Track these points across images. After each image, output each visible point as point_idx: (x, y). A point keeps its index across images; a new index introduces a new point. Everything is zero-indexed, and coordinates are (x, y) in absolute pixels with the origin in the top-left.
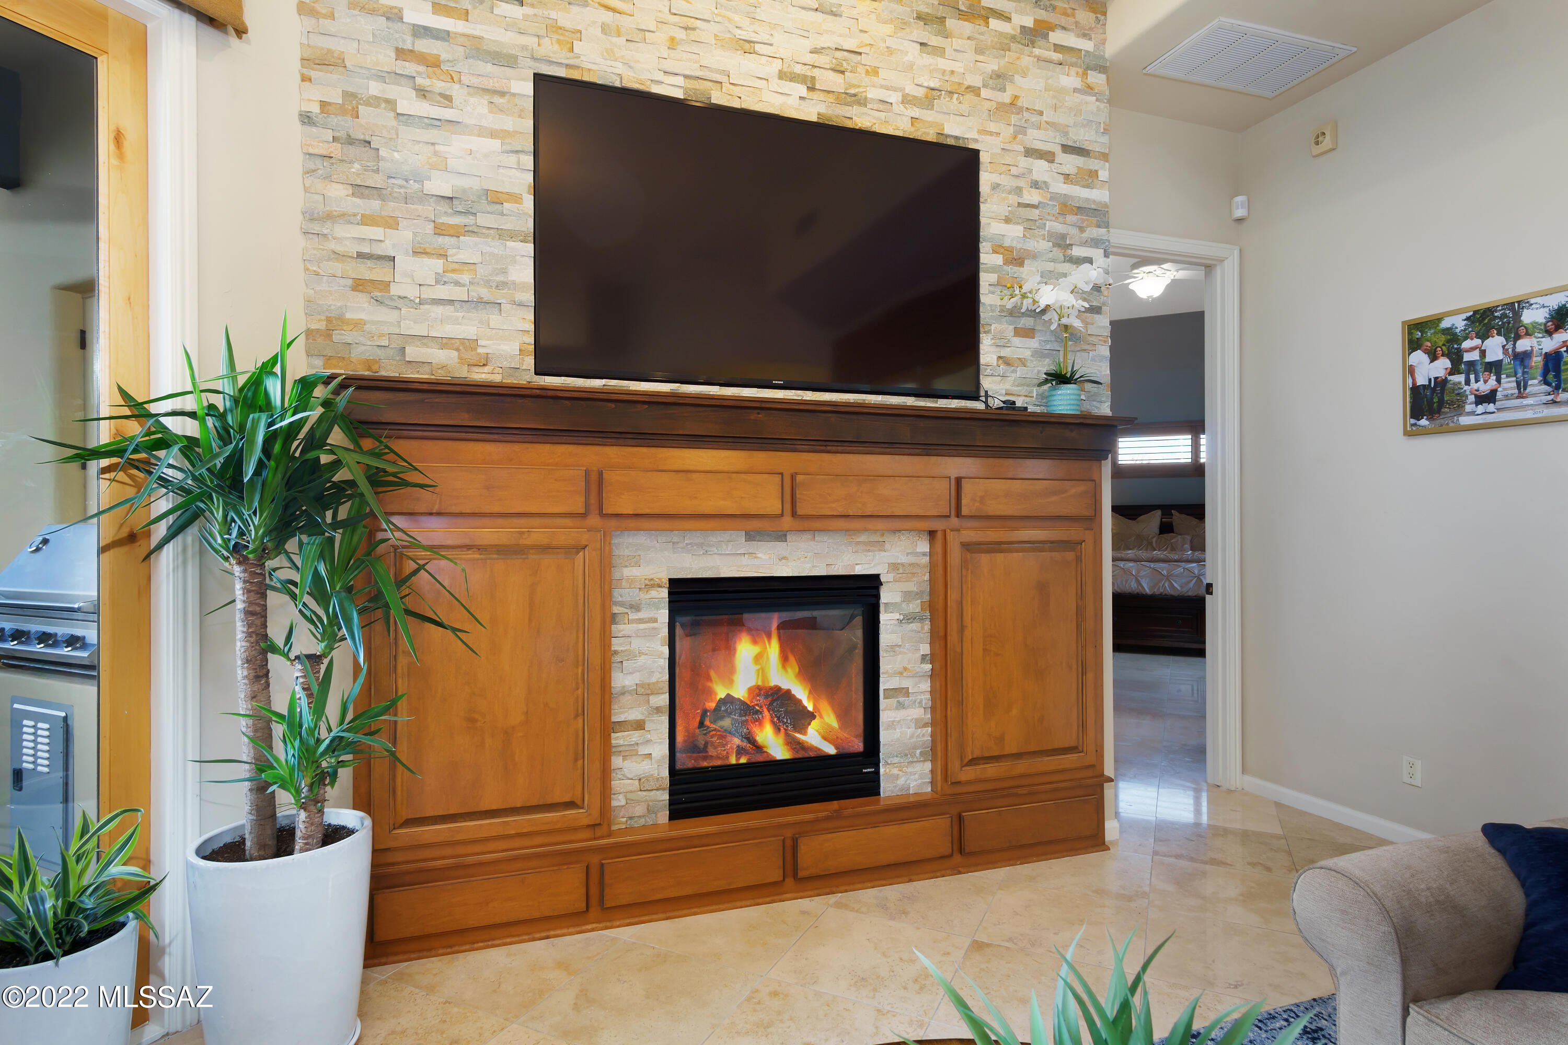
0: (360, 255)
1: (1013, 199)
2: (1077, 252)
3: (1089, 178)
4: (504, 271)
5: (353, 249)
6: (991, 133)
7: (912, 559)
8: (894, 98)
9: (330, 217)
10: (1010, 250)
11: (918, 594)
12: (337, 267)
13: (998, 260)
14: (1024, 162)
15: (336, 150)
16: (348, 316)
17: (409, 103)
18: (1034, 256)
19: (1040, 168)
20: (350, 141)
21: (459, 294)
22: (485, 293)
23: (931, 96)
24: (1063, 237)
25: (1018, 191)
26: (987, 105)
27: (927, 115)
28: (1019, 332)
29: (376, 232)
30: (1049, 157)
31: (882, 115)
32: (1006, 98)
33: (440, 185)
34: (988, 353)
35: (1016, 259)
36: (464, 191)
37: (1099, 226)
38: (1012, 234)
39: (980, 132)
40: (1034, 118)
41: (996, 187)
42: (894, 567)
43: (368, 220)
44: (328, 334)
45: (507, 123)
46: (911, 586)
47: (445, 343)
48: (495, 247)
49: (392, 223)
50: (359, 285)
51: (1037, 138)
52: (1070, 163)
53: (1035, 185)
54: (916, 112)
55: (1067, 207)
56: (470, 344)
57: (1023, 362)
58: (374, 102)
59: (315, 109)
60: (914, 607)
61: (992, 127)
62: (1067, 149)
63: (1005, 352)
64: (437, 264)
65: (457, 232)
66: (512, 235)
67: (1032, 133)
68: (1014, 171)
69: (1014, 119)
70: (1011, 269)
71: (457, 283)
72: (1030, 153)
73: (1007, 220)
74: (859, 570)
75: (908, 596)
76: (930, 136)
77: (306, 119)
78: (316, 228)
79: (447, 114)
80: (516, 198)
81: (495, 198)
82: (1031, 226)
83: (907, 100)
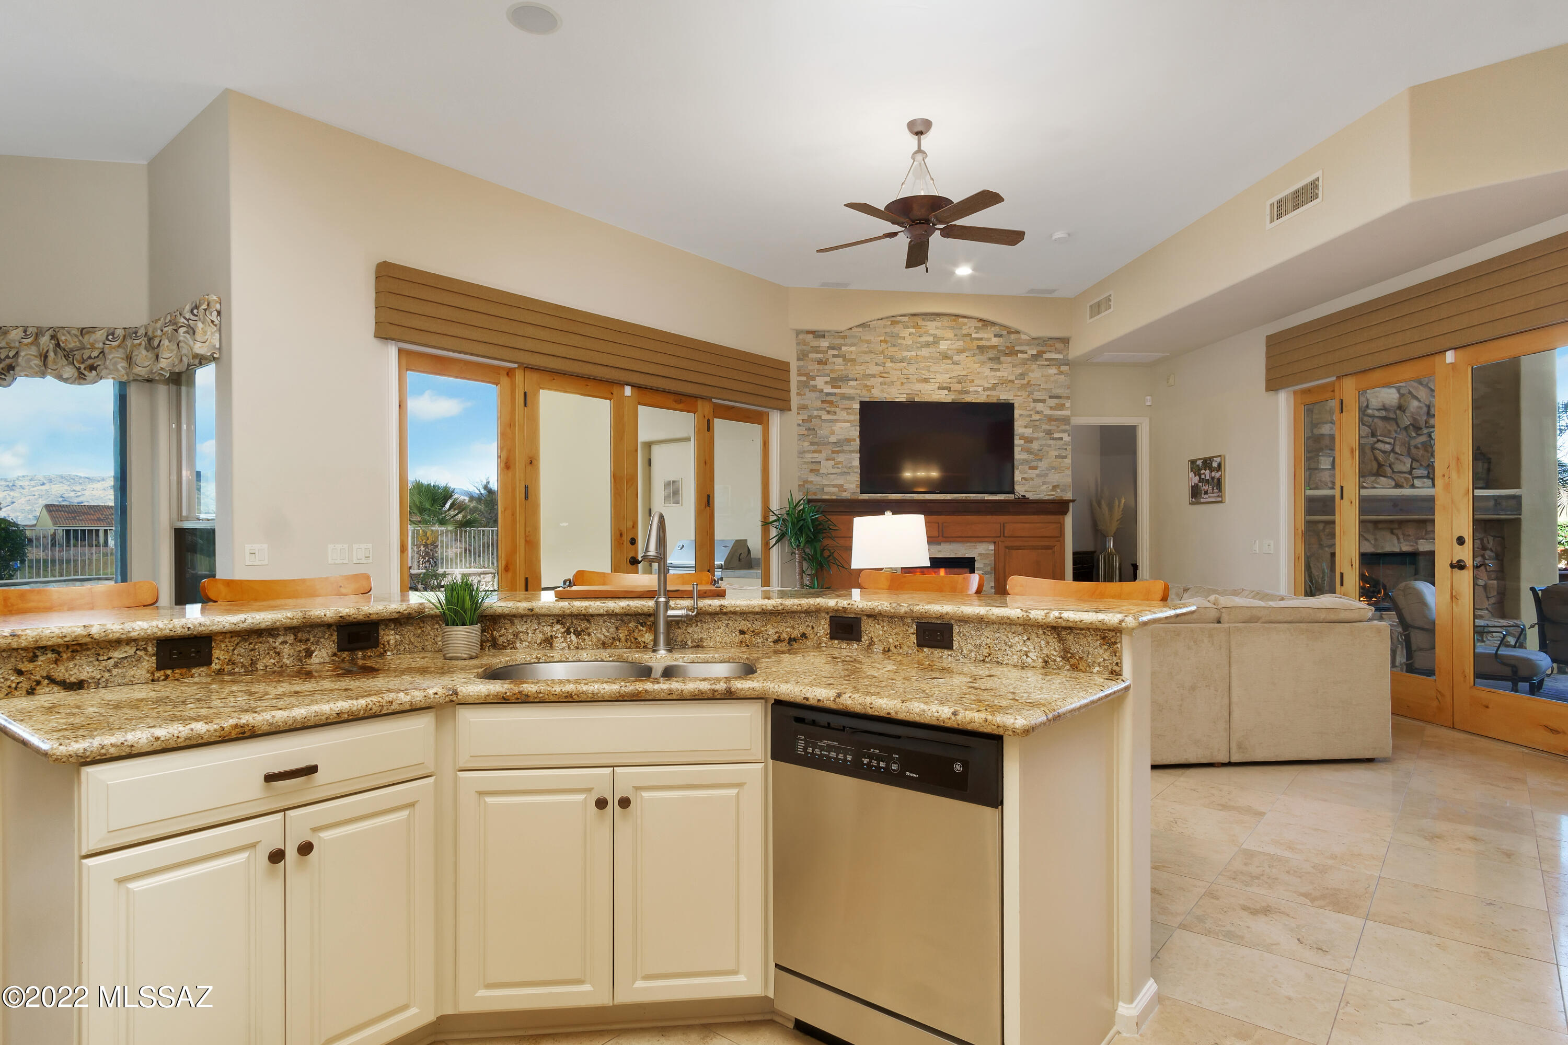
0: (812, 462)
1: (1028, 419)
2: (1056, 435)
3: (1061, 407)
4: (851, 463)
5: (810, 460)
6: (1019, 396)
7: (987, 552)
8: (980, 389)
9: (804, 452)
10: (1027, 438)
11: (990, 565)
12: (805, 466)
13: (1022, 442)
14: (1033, 405)
15: (806, 433)
16: (809, 480)
17: (825, 416)
18: (1037, 439)
19: (1040, 406)
20: (809, 429)
21: (838, 471)
22: (846, 470)
23: (994, 387)
24: (1050, 430)
25: (1030, 416)
26: (1017, 386)
27: (994, 393)
28: (1030, 468)
29: (816, 455)
30: (1043, 401)
31: (975, 396)
32: (1025, 382)
33: (833, 439)
34: (1018, 476)
35: (1028, 440)
36: (840, 440)
37: (1066, 425)
38: (1028, 432)
39: (1014, 396)
40: (1037, 388)
41: (1021, 415)
42: (980, 555)
43: (814, 452)
44: (803, 486)
45: (852, 417)
46: (987, 562)
47: (834, 486)
48: (848, 456)
49: (820, 452)
50: (812, 471)
51: (1038, 395)
52: (1053, 402)
53: (1037, 412)
54: (989, 393)
55: (1051, 419)
56: (842, 486)
57: (1032, 479)
58: (816, 417)
59: (801, 422)
60: (988, 569)
61: (1019, 393)
62: (1051, 397)
63: (1025, 476)
64: (832, 463)
65: (838, 452)
66: (853, 452)
67: (1036, 393)
68: (1028, 409)
69: (1028, 389)
70: (1028, 445)
71: (838, 468)
72: (1035, 401)
73: (1026, 427)
74: (967, 556)
75: (985, 565)
76: (994, 400)
77: (799, 425)
78: (801, 456)
79: (835, 417)
80: (854, 440)
81: (848, 441)
82: (1035, 428)
83: (985, 389)
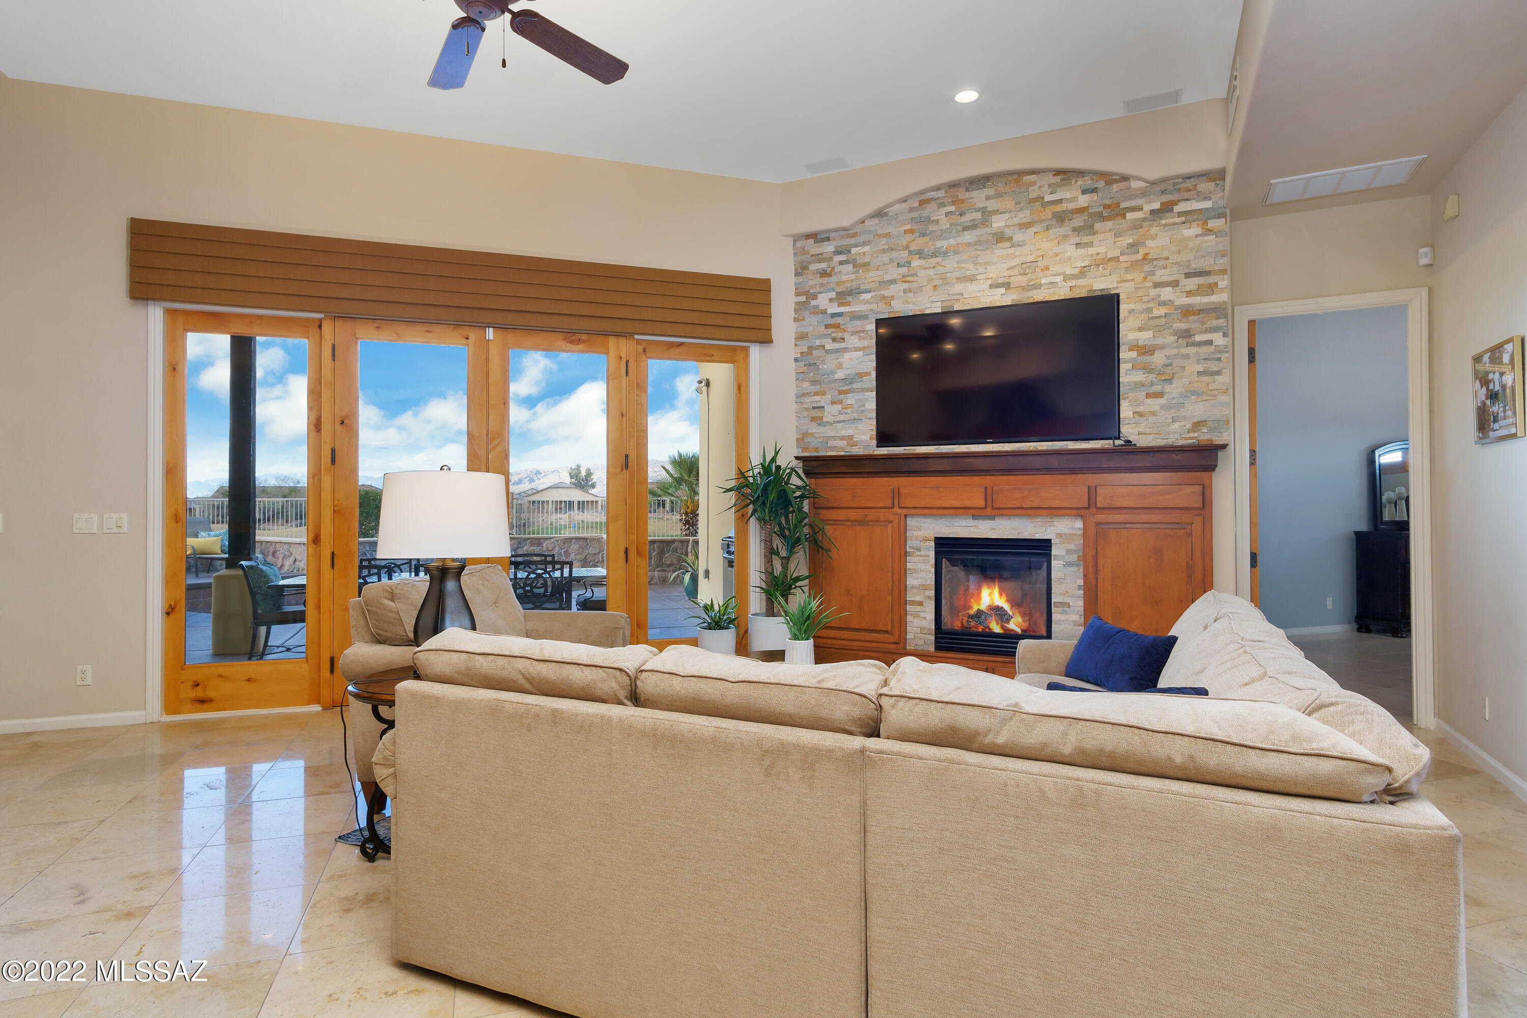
0: (814, 408)
1: (1144, 316)
2: (1199, 338)
3: (1212, 288)
4: (864, 405)
5: (811, 406)
6: (1128, 281)
7: (1071, 531)
8: (1058, 279)
9: (804, 395)
10: (1144, 347)
11: (1075, 551)
12: (806, 413)
13: (1134, 354)
14: (1153, 292)
15: (806, 369)
16: (810, 431)
17: (830, 345)
18: (1162, 347)
19: (1167, 293)
20: (810, 365)
21: (846, 417)
22: (856, 416)
23: (1083, 273)
24: (1187, 331)
25: (1149, 310)
26: (1124, 265)
27: (1082, 282)
28: (1148, 396)
29: (817, 398)
30: (1175, 284)
31: (1051, 291)
32: (1139, 257)
33: (840, 375)
34: (1126, 410)
35: (1146, 350)
36: (849, 375)
37: (1218, 318)
38: (1145, 337)
39: (1118, 282)
40: (1161, 263)
41: (1131, 312)
42: (1060, 535)
43: (816, 394)
44: (802, 439)
45: (865, 343)
46: (1072, 546)
47: (842, 438)
48: (860, 396)
49: (824, 393)
50: (813, 419)
51: (1162, 275)
52: (1192, 284)
53: (1163, 304)
54: (1073, 283)
55: (1187, 312)
56: (850, 438)
57: (1153, 414)
58: (818, 347)
59: (799, 355)
60: (1074, 558)
61: (1129, 277)
62: (1188, 275)
63: (1140, 409)
64: (839, 407)
65: (846, 392)
66: (867, 390)
67: (1159, 272)
68: (1145, 299)
69: (1147, 268)
70: (1146, 359)
71: (846, 413)
72: (1157, 285)
73: (1140, 329)
74: (1037, 537)
75: (1069, 552)
76: (1083, 293)
77: (796, 360)
78: (799, 400)
79: (843, 345)
80: (868, 374)
81: (861, 375)
82: (1158, 330)
83: (1067, 278)
